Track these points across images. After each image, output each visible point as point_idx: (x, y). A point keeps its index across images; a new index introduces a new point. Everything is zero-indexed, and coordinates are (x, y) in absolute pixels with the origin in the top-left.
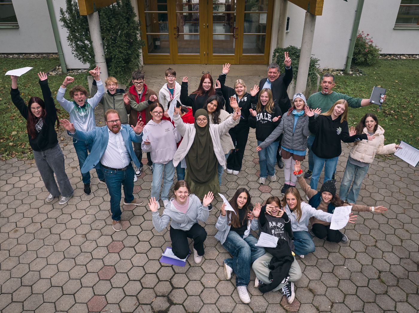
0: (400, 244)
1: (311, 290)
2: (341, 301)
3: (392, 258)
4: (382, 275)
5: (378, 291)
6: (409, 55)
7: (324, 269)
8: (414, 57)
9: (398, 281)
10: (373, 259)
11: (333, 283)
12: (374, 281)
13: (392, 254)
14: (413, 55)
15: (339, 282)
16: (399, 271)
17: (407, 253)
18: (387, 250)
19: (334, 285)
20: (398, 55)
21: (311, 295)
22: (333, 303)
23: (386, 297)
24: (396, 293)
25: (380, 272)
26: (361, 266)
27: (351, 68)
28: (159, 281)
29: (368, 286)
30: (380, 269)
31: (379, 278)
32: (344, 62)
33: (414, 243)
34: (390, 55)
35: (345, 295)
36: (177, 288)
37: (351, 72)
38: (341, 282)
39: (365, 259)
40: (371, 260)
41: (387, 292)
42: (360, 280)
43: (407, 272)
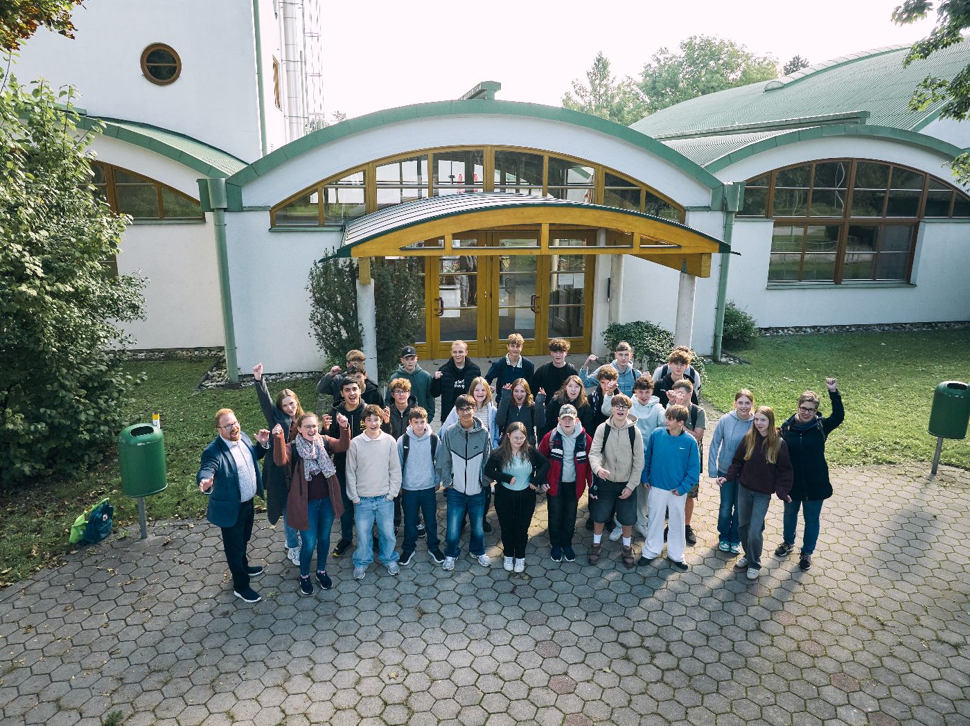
6: (795, 328)
8: (805, 332)
14: (801, 328)
20: (780, 328)
27: (722, 352)
32: (711, 343)
34: (766, 329)
37: (724, 360)
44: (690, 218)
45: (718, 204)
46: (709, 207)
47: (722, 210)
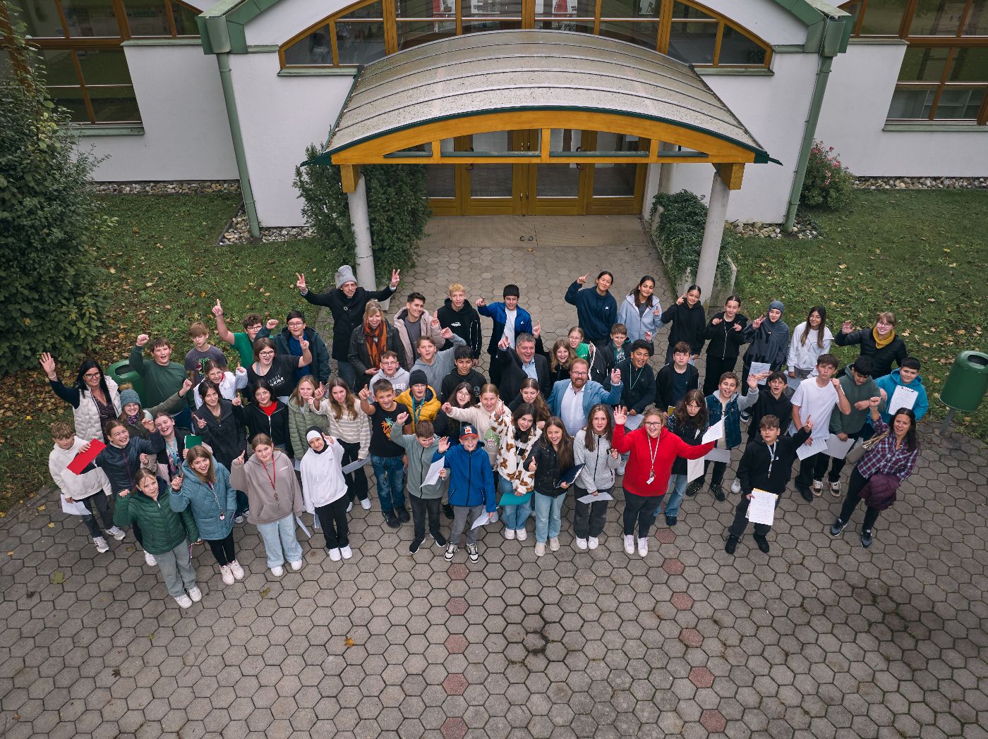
0: (835, 561)
1: (715, 622)
2: (753, 634)
3: (822, 580)
4: (805, 601)
5: (799, 621)
7: (732, 596)
9: (825, 609)
10: (797, 581)
11: (744, 612)
12: (795, 610)
13: (822, 575)
15: (751, 611)
16: (828, 597)
17: (843, 573)
18: (816, 569)
19: (745, 616)
21: (717, 628)
22: (742, 637)
23: (808, 628)
24: (820, 624)
25: (804, 598)
26: (780, 591)
28: (526, 615)
29: (786, 616)
30: (805, 594)
31: (802, 605)
33: (853, 560)
35: (758, 627)
36: (551, 623)
38: (754, 610)
39: (787, 582)
40: (794, 583)
41: (809, 622)
42: (778, 608)
43: (837, 598)
44: (776, 61)
45: (814, 44)
46: (802, 46)
47: (819, 53)
